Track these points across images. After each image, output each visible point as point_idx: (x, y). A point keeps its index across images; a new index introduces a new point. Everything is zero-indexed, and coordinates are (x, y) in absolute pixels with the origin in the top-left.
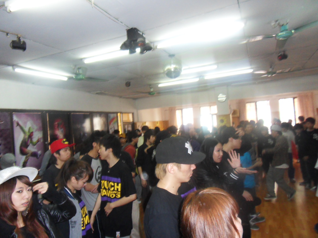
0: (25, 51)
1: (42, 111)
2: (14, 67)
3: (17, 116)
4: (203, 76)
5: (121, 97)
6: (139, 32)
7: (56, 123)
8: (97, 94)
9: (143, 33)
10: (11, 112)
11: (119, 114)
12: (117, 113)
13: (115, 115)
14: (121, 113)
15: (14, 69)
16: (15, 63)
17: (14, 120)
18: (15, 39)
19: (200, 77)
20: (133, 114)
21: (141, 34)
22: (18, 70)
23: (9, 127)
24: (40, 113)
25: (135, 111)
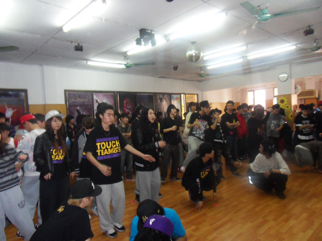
0: (83, 51)
1: (114, 92)
2: (87, 61)
3: (96, 96)
4: (246, 57)
5: (184, 80)
6: (147, 31)
7: (125, 101)
8: (160, 77)
9: (151, 31)
10: (92, 93)
11: (182, 95)
12: (180, 94)
13: (179, 96)
14: (184, 94)
15: (87, 62)
16: (87, 58)
17: (94, 99)
18: (77, 45)
19: (244, 57)
20: (197, 95)
21: (150, 32)
22: (90, 63)
23: (91, 103)
24: (112, 94)
25: (199, 93)
